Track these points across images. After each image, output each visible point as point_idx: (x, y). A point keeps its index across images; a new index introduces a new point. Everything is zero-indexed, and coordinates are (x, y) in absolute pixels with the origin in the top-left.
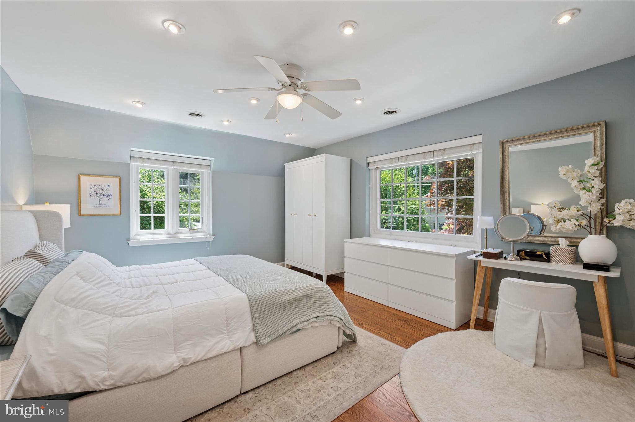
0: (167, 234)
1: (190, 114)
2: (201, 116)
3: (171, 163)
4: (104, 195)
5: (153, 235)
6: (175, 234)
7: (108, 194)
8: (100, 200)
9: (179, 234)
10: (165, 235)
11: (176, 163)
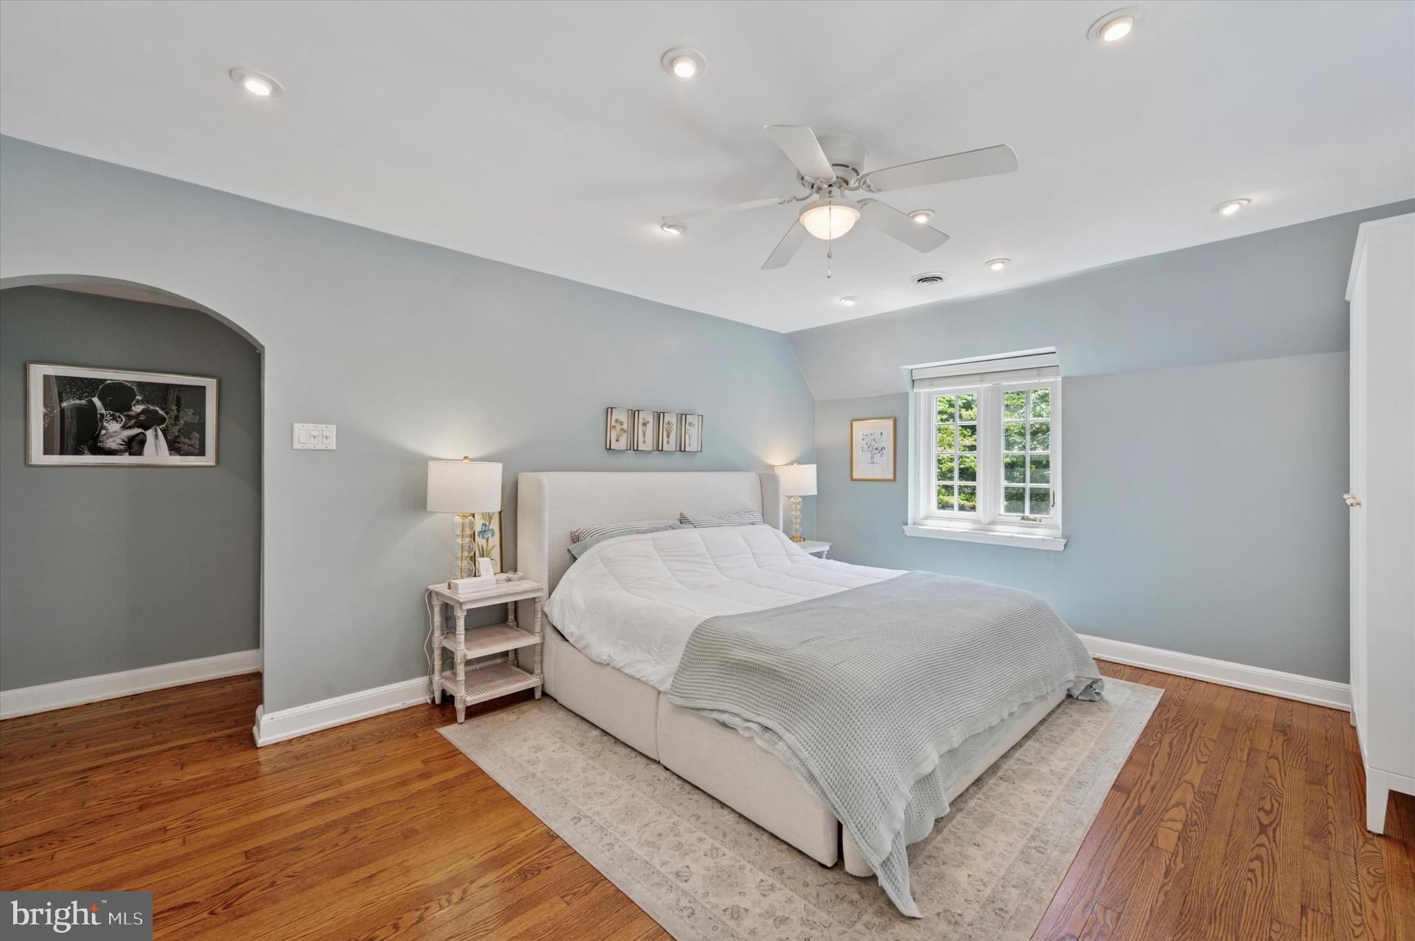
0: (974, 523)
1: (919, 281)
2: (941, 279)
3: (978, 377)
4: (876, 449)
5: (950, 521)
6: (989, 524)
7: (881, 446)
8: (872, 458)
9: (995, 525)
10: (970, 523)
11: (987, 375)
